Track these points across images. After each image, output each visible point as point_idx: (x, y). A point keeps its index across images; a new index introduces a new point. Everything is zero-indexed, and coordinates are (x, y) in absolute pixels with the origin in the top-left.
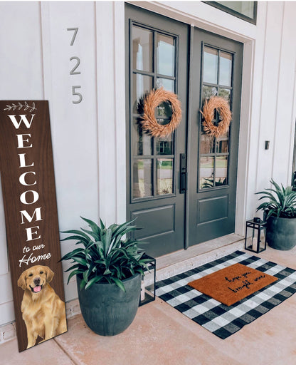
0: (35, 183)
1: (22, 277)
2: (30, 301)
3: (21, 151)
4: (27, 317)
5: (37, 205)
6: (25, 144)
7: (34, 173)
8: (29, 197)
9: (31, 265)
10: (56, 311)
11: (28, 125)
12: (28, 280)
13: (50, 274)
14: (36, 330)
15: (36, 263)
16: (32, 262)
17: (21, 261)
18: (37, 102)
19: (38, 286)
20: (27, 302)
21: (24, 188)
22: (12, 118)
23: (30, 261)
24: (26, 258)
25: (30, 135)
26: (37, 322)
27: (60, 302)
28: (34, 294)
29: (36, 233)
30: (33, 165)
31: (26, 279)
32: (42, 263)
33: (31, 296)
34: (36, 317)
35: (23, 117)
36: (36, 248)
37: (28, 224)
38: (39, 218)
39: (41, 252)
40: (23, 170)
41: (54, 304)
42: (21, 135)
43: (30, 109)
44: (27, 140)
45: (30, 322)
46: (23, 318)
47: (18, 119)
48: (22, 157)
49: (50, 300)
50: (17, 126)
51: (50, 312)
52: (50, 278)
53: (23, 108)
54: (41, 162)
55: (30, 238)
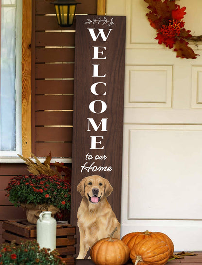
0: (105, 94)
1: (82, 182)
2: (86, 209)
3: (96, 62)
4: (82, 225)
5: (104, 115)
6: (100, 55)
7: (105, 84)
8: (98, 107)
9: (91, 173)
10: (110, 230)
11: (105, 39)
12: (87, 188)
13: (109, 188)
14: (89, 242)
15: (96, 173)
16: (93, 170)
17: (83, 167)
18: (115, 18)
19: (95, 196)
20: (83, 210)
21: (94, 97)
22: (91, 31)
23: (91, 170)
24: (88, 165)
25: (105, 48)
26: (91, 234)
27: (116, 221)
28: (91, 204)
29: (100, 142)
30: (105, 76)
31: (85, 186)
32: (103, 174)
33: (88, 205)
34: (90, 228)
35: (101, 31)
36: (98, 158)
37: (94, 133)
38: (104, 128)
39: (103, 163)
40: (95, 80)
41: (109, 221)
42: (98, 47)
43: (108, 23)
44: (102, 53)
45: (84, 231)
46: (78, 225)
47: (96, 32)
48: (96, 67)
49: (105, 216)
50: (95, 38)
51: (105, 228)
52: (108, 192)
53: (102, 22)
54: (113, 74)
55: (93, 146)
